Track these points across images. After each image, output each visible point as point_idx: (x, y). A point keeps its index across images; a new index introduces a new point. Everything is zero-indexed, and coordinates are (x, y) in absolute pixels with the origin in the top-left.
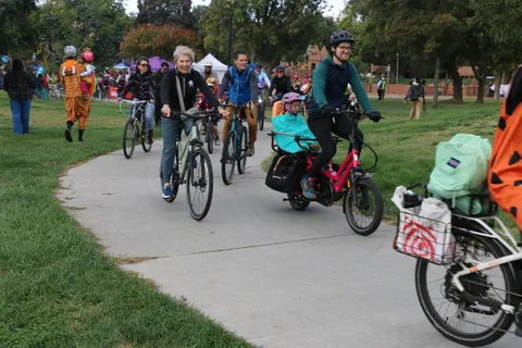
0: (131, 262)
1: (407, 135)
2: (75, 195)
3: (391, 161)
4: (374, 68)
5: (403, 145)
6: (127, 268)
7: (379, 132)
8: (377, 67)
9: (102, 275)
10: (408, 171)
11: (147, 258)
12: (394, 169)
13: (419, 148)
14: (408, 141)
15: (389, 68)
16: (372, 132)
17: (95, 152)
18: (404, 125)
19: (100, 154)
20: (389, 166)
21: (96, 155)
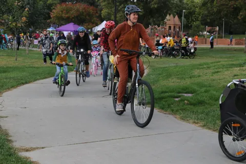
0: (27, 150)
1: (219, 70)
2: (3, 109)
3: (205, 86)
4: (208, 28)
5: (216, 77)
6: (24, 154)
7: (202, 68)
8: (209, 28)
9: (6, 159)
10: (215, 92)
11: (37, 148)
12: (206, 91)
13: (224, 78)
14: (219, 73)
15: (217, 28)
16: (198, 68)
17: (24, 82)
18: (219, 64)
19: (26, 83)
20: (203, 89)
21: (23, 84)
